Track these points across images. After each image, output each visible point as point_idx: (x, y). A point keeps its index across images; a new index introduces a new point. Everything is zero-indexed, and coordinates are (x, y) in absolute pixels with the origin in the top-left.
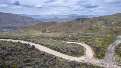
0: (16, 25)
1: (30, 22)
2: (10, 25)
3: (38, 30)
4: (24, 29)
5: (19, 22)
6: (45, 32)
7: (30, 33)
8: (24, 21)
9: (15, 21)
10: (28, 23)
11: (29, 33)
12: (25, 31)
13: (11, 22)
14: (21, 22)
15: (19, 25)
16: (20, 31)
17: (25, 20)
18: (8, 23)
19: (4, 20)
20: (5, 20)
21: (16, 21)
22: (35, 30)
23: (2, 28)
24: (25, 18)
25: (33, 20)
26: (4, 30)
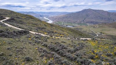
0: (99, 21)
2: (94, 20)
5: (103, 18)
8: (110, 18)
9: (99, 16)
10: (113, 20)
12: (100, 27)
13: (95, 18)
14: (105, 18)
15: (101, 21)
16: (95, 27)
17: (111, 16)
18: (92, 18)
19: (91, 15)
21: (101, 17)
22: (113, 27)
23: (86, 23)
24: (112, 15)
26: (88, 24)
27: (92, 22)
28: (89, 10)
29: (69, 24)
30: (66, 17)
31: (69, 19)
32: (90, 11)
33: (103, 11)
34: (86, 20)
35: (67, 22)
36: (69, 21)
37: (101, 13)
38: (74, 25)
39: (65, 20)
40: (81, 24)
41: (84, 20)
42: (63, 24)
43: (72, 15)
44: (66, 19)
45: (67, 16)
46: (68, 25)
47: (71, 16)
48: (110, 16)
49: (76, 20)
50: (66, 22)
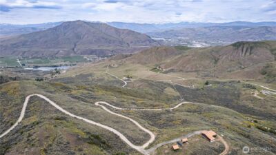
0: (105, 48)
1: (132, 42)
2: (95, 47)
3: (146, 63)
4: (119, 61)
5: (110, 40)
6: (158, 70)
7: (130, 70)
8: (121, 40)
9: (103, 38)
10: (127, 44)
11: (127, 71)
13: (96, 41)
14: (114, 41)
15: (110, 48)
17: (122, 36)
18: (91, 43)
19: (86, 36)
20: (88, 37)
21: (106, 39)
22: (138, 63)
23: (82, 54)
24: (123, 33)
25: (139, 36)
26: (85, 57)
27: (92, 52)
28: (77, 23)
29: (40, 63)
30: (24, 44)
31: (34, 49)
32: (81, 25)
33: (106, 26)
34: (78, 47)
35: (32, 58)
36: (37, 52)
37: (103, 31)
38: (55, 64)
39: (25, 52)
40: (69, 58)
41: (73, 49)
42: (23, 65)
43: (37, 37)
44: (26, 50)
45: (27, 41)
46: (39, 65)
47: (36, 41)
48: (119, 36)
49: (56, 50)
50: (28, 58)
